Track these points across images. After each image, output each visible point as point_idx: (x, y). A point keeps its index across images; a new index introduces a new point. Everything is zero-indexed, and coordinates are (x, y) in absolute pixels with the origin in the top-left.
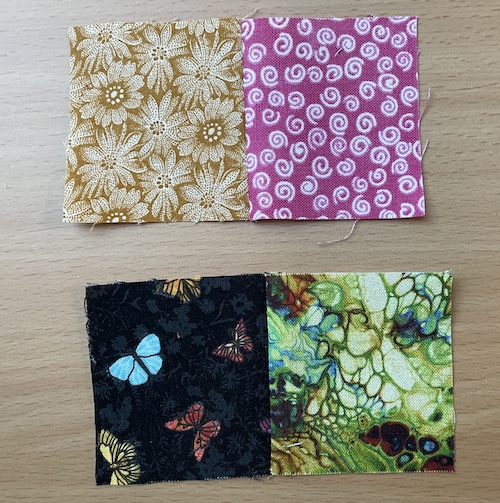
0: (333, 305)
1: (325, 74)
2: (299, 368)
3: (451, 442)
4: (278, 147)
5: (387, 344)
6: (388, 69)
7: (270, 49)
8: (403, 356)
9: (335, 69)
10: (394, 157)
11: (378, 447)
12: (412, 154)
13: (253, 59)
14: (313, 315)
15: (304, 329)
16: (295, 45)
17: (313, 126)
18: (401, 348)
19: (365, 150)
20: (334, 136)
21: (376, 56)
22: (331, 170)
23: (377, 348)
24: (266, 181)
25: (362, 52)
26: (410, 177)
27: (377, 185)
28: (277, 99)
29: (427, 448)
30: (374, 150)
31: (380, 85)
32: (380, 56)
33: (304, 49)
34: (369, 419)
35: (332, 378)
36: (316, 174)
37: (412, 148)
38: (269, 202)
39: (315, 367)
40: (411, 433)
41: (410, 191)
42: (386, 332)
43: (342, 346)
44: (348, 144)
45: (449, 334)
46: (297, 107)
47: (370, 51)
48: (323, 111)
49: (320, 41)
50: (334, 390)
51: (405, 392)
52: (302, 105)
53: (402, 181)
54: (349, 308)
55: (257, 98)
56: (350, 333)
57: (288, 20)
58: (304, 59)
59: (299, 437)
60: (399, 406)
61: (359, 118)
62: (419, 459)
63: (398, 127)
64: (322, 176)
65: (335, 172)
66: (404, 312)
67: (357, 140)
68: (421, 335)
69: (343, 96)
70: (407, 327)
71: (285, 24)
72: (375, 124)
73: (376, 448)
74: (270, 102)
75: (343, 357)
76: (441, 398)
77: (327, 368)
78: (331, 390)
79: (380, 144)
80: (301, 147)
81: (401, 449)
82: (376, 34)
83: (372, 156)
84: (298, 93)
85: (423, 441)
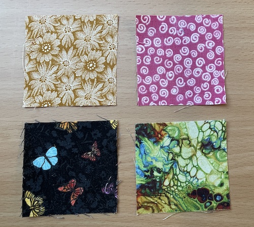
0: (175, 136)
1: (182, 41)
2: (159, 165)
3: (228, 196)
4: (161, 73)
5: (199, 153)
6: (210, 38)
7: (158, 30)
8: (206, 158)
9: (187, 39)
10: (213, 77)
11: (196, 199)
12: (220, 76)
13: (150, 34)
14: (166, 141)
15: (162, 147)
16: (169, 28)
17: (176, 64)
18: (205, 155)
19: (200, 75)
20: (186, 68)
21: (205, 32)
22: (185, 83)
23: (194, 155)
24: (155, 89)
25: (198, 30)
26: (220, 86)
27: (205, 90)
28: (161, 52)
29: (218, 199)
30: (204, 74)
31: (207, 45)
32: (206, 33)
33: (173, 30)
34: (192, 187)
35: (175, 169)
36: (178, 85)
37: (221, 73)
38: (157, 98)
39: (167, 165)
40: (210, 192)
41: (219, 93)
42: (198, 148)
43: (179, 155)
44: (192, 72)
45: (226, 148)
46: (169, 56)
47: (202, 30)
48: (181, 57)
49: (180, 26)
50: (176, 174)
51: (207, 174)
52: (171, 55)
53: (216, 88)
54: (182, 137)
55: (152, 52)
56: (182, 149)
57: (165, 17)
58: (173, 34)
59: (160, 196)
60: (205, 180)
61: (197, 60)
62: (214, 204)
63: (215, 64)
64: (181, 86)
65: (186, 84)
66: (206, 139)
67: (196, 70)
68: (214, 149)
69: (190, 51)
70: (207, 145)
71: (164, 19)
72: (204, 63)
73: (195, 200)
74: (158, 53)
75: (180, 159)
76: (223, 177)
77: (172, 165)
78: (174, 175)
79: (206, 72)
80: (172, 73)
81: (206, 200)
82: (205, 23)
83: (203, 77)
84: (170, 49)
85: (216, 196)
